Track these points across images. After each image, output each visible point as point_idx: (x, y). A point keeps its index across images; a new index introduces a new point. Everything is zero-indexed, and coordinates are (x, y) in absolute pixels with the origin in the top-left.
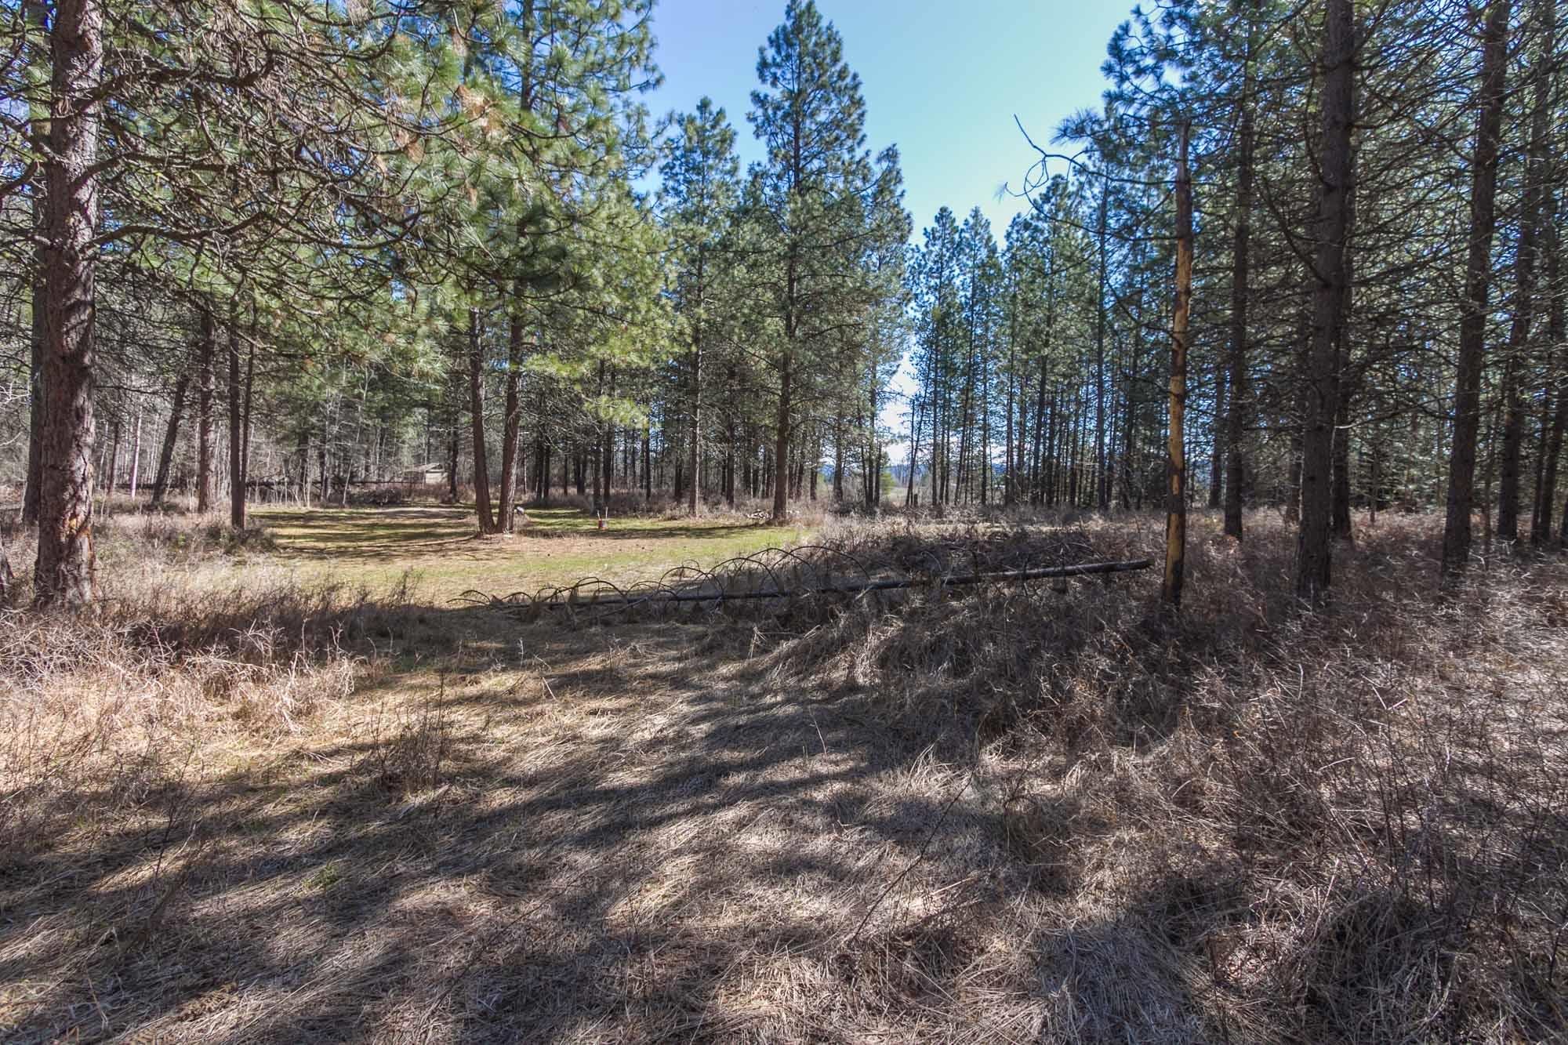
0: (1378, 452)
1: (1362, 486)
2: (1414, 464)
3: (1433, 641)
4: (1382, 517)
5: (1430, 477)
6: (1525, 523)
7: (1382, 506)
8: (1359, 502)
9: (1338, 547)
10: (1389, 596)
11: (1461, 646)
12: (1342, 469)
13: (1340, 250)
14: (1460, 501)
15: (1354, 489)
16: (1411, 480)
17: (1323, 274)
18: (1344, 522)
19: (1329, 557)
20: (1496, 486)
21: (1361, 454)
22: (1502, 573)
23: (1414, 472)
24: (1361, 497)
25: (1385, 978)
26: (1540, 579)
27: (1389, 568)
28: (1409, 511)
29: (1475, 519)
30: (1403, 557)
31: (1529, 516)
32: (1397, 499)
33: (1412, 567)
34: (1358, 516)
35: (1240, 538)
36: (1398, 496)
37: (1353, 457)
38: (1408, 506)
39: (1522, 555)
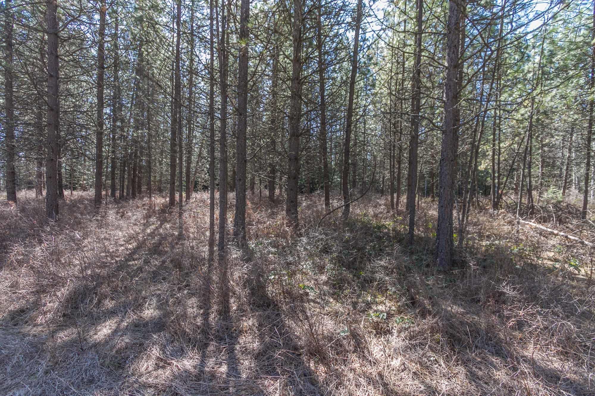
0: (72, 169)
1: (67, 181)
2: (85, 174)
3: (92, 227)
4: (75, 193)
5: (90, 179)
6: (118, 194)
7: (75, 189)
8: (66, 188)
9: (60, 202)
10: (79, 216)
11: (100, 227)
12: (60, 174)
13: (56, 99)
14: (99, 186)
15: (64, 182)
16: (85, 180)
17: (50, 106)
18: (62, 194)
19: (58, 205)
20: (109, 182)
21: (66, 169)
22: (110, 206)
23: (85, 177)
24: (66, 185)
25: (82, 302)
26: (119, 208)
27: (79, 208)
28: (84, 190)
29: (104, 193)
30: (83, 204)
31: (119, 192)
32: (80, 186)
33: (86, 208)
34: (66, 193)
35: (16, 202)
36: (81, 185)
37: (63, 170)
38: (84, 189)
39: (116, 202)
